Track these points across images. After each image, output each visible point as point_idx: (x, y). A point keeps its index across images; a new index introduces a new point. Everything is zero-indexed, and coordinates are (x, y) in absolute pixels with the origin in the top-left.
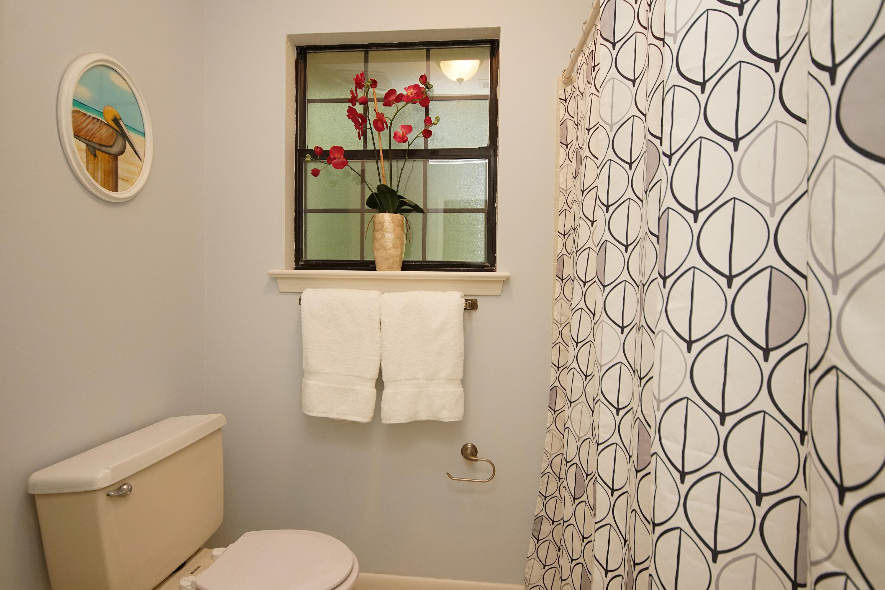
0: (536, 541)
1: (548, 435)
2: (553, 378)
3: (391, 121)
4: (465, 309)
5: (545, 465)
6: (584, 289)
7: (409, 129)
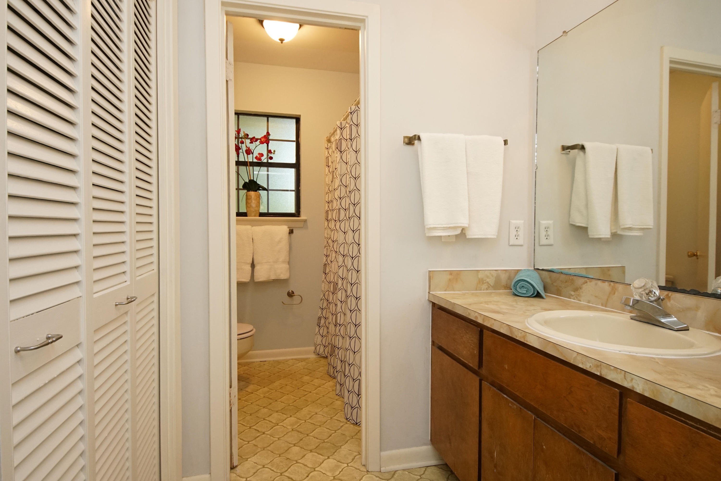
0: (319, 327)
1: (323, 284)
2: (325, 260)
3: (254, 150)
4: (289, 233)
5: (322, 296)
6: (335, 223)
7: (262, 155)
